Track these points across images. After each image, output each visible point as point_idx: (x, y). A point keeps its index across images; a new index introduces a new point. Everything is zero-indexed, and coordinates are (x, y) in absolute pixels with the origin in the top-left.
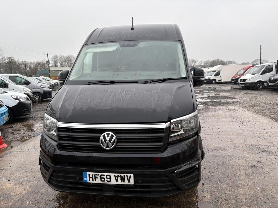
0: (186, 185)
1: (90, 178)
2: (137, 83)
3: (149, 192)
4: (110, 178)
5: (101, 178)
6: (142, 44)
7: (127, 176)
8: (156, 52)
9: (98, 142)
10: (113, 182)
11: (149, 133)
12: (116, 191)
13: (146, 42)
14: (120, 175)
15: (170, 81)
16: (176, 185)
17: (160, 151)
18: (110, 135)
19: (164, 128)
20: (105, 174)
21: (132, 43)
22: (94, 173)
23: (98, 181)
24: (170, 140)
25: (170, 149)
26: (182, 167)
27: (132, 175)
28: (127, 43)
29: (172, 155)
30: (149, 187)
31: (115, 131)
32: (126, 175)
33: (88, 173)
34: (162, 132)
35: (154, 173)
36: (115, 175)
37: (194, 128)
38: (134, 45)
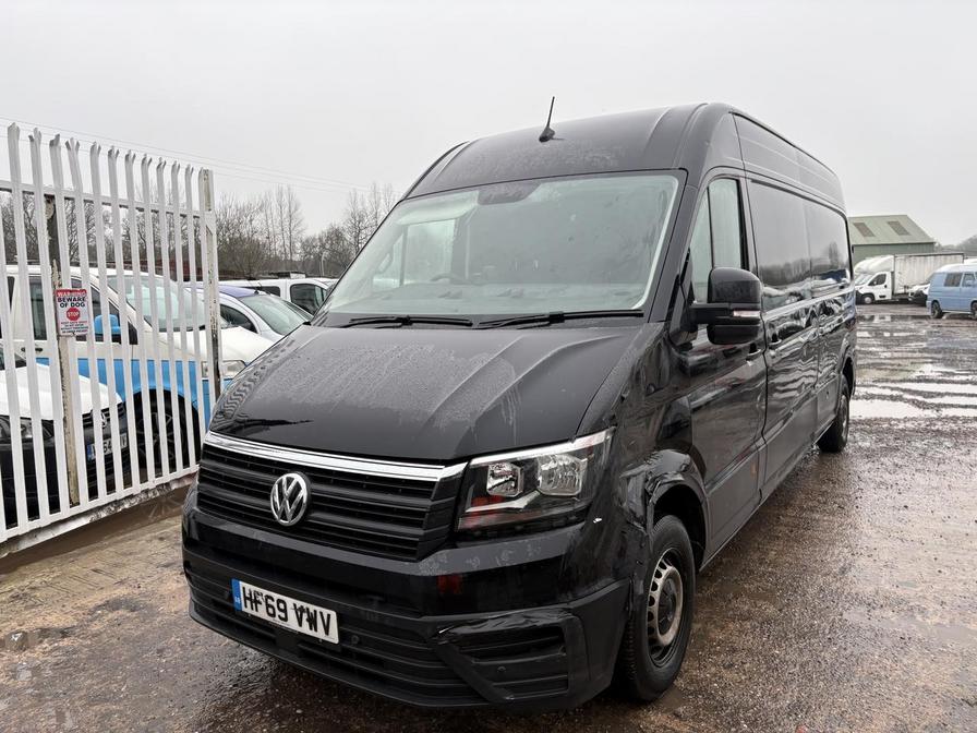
0: (505, 687)
1: (246, 598)
2: (470, 325)
3: (383, 681)
4: (285, 611)
5: (268, 606)
6: (542, 193)
7: (321, 613)
8: (573, 218)
9: (267, 498)
10: (292, 624)
11: (394, 492)
12: (305, 655)
13: (558, 184)
14: (305, 605)
15: (575, 321)
16: (458, 678)
17: (413, 553)
18: (293, 484)
19: (434, 483)
20: (276, 596)
21: (512, 189)
22: (253, 588)
23: (262, 613)
24: (466, 524)
25: (447, 555)
26: (486, 620)
27: (333, 615)
28: (502, 189)
29: (445, 573)
30: (379, 662)
31: (313, 474)
32: (319, 609)
33: (242, 584)
34: (426, 495)
35: (387, 622)
36: (295, 605)
37: (578, 496)
38: (517, 198)
